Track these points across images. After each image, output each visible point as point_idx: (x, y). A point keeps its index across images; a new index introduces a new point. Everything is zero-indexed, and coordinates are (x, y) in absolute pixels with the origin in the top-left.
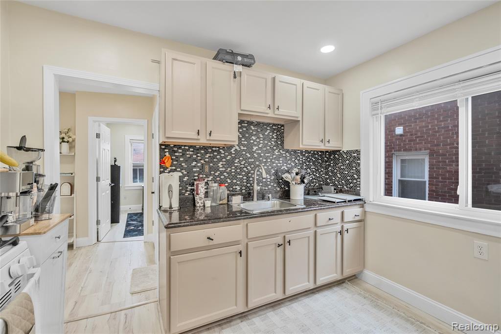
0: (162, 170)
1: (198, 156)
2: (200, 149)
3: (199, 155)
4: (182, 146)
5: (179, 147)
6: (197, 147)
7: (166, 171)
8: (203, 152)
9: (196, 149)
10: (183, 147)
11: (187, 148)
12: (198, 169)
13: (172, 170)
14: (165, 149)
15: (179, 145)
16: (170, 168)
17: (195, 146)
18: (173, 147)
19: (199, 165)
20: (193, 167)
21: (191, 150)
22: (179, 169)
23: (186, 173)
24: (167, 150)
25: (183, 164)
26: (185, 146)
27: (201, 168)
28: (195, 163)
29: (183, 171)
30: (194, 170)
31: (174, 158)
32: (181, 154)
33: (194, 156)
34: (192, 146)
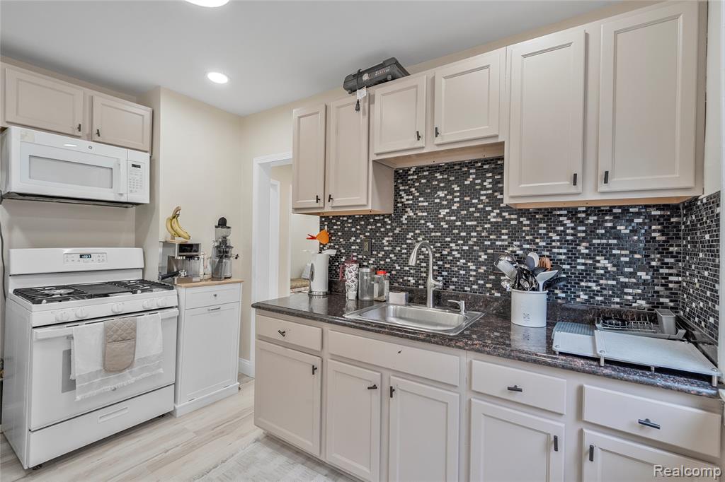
0: (322, 246)
1: (357, 229)
2: (360, 219)
3: (358, 227)
4: (341, 216)
5: (337, 218)
6: (356, 216)
7: (325, 248)
8: (363, 223)
9: (355, 220)
10: (341, 218)
11: (345, 219)
12: (357, 247)
13: (330, 247)
14: (325, 221)
15: (337, 216)
16: (329, 244)
17: (354, 216)
18: (332, 219)
19: (358, 241)
20: (352, 244)
21: (350, 221)
22: (337, 247)
23: (344, 251)
24: (326, 223)
25: (341, 240)
26: (344, 216)
27: (361, 245)
28: (354, 238)
29: (341, 249)
30: (353, 247)
31: (332, 231)
32: (339, 227)
33: (353, 230)
34: (350, 216)
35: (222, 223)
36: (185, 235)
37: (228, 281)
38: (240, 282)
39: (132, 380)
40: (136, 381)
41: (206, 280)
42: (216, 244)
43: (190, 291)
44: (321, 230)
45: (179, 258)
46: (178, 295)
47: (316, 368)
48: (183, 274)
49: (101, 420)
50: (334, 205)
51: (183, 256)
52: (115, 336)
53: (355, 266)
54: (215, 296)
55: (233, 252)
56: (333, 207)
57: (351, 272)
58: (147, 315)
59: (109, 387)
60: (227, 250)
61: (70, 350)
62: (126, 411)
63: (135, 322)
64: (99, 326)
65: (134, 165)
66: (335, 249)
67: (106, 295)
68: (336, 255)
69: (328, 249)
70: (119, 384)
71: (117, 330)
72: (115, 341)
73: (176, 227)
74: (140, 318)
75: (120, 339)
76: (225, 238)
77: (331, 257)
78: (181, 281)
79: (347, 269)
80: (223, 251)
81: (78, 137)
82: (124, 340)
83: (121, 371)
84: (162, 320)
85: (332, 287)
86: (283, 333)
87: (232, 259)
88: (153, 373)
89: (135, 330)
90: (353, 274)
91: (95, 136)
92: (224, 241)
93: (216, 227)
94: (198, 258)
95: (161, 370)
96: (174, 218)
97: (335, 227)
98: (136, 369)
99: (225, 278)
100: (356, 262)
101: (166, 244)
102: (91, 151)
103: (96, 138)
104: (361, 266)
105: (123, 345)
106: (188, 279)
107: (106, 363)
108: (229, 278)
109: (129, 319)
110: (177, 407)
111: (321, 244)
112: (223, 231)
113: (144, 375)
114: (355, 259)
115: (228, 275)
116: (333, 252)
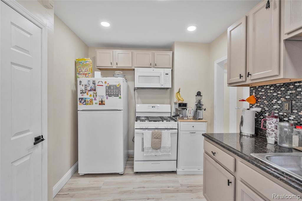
0: (251, 105)
1: (279, 94)
2: (281, 86)
3: (279, 92)
4: (264, 86)
5: (262, 87)
6: (277, 85)
7: (253, 107)
8: (283, 89)
9: (276, 87)
10: (265, 87)
11: (268, 87)
12: (279, 107)
13: (257, 106)
14: (253, 90)
15: (262, 86)
16: (256, 104)
17: (275, 85)
18: (258, 88)
19: (279, 102)
20: (274, 104)
21: (272, 88)
22: (262, 106)
23: (267, 109)
24: (254, 91)
25: (265, 102)
26: (267, 86)
27: (281, 105)
28: (276, 100)
29: (265, 107)
30: (275, 107)
31: (258, 96)
32: (263, 93)
33: (275, 94)
34: (272, 85)
35: (199, 94)
36: (182, 100)
37: (201, 120)
38: (206, 122)
39: (161, 154)
40: (162, 155)
41: (190, 119)
42: (196, 103)
43: (182, 123)
44: (250, 95)
45: (179, 109)
46: (178, 124)
47: (231, 182)
48: (181, 116)
49: (152, 165)
50: (252, 78)
51: (180, 108)
52: (155, 136)
53: (274, 120)
54: (193, 127)
55: (204, 107)
56: (252, 80)
57: (271, 124)
58: (166, 130)
59: (153, 154)
60: (201, 106)
61: (143, 138)
62: (160, 165)
63: (161, 132)
64: (151, 132)
65: (166, 74)
66: (261, 107)
67: (156, 121)
68: (261, 111)
69: (255, 107)
70: (156, 154)
71: (155, 134)
72: (155, 138)
73: (179, 96)
74: (163, 131)
75: (156, 138)
76: (200, 101)
77: (258, 112)
78: (180, 119)
79: (267, 121)
80: (199, 106)
81: (151, 67)
82: (157, 138)
83: (157, 149)
84: (171, 133)
85: (258, 132)
86: (214, 154)
87: (203, 110)
88: (168, 154)
89: (161, 135)
90: (273, 125)
91: (155, 66)
92: (199, 102)
93: (196, 96)
94: (187, 109)
95: (170, 153)
96: (178, 93)
97: (260, 93)
98: (162, 150)
99: (199, 119)
100: (276, 117)
101: (175, 103)
102: (153, 71)
103: (155, 67)
104: (281, 120)
105: (157, 140)
106: (182, 118)
107: (152, 145)
108: (202, 119)
109: (159, 131)
110: (177, 170)
111: (250, 104)
112: (199, 97)
113: (165, 153)
114: (276, 115)
115: (201, 118)
116: (259, 110)
